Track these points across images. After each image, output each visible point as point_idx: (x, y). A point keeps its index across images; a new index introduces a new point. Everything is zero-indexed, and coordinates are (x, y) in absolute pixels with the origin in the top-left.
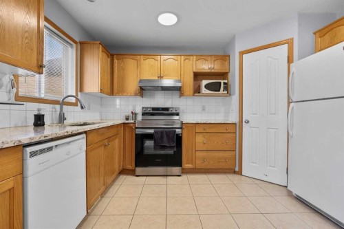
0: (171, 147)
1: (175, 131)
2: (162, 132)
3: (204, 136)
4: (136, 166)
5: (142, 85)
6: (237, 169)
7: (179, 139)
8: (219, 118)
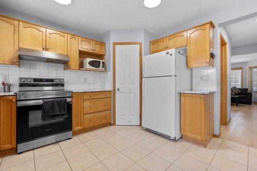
0: (62, 115)
1: (66, 100)
2: (53, 102)
3: (90, 102)
4: (17, 143)
5: (21, 53)
6: (112, 122)
7: (69, 106)
8: (97, 88)
